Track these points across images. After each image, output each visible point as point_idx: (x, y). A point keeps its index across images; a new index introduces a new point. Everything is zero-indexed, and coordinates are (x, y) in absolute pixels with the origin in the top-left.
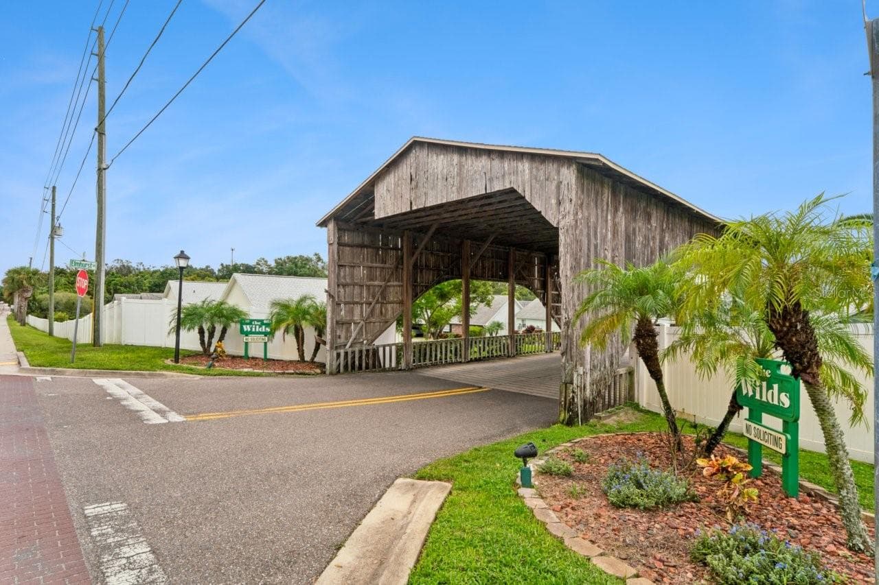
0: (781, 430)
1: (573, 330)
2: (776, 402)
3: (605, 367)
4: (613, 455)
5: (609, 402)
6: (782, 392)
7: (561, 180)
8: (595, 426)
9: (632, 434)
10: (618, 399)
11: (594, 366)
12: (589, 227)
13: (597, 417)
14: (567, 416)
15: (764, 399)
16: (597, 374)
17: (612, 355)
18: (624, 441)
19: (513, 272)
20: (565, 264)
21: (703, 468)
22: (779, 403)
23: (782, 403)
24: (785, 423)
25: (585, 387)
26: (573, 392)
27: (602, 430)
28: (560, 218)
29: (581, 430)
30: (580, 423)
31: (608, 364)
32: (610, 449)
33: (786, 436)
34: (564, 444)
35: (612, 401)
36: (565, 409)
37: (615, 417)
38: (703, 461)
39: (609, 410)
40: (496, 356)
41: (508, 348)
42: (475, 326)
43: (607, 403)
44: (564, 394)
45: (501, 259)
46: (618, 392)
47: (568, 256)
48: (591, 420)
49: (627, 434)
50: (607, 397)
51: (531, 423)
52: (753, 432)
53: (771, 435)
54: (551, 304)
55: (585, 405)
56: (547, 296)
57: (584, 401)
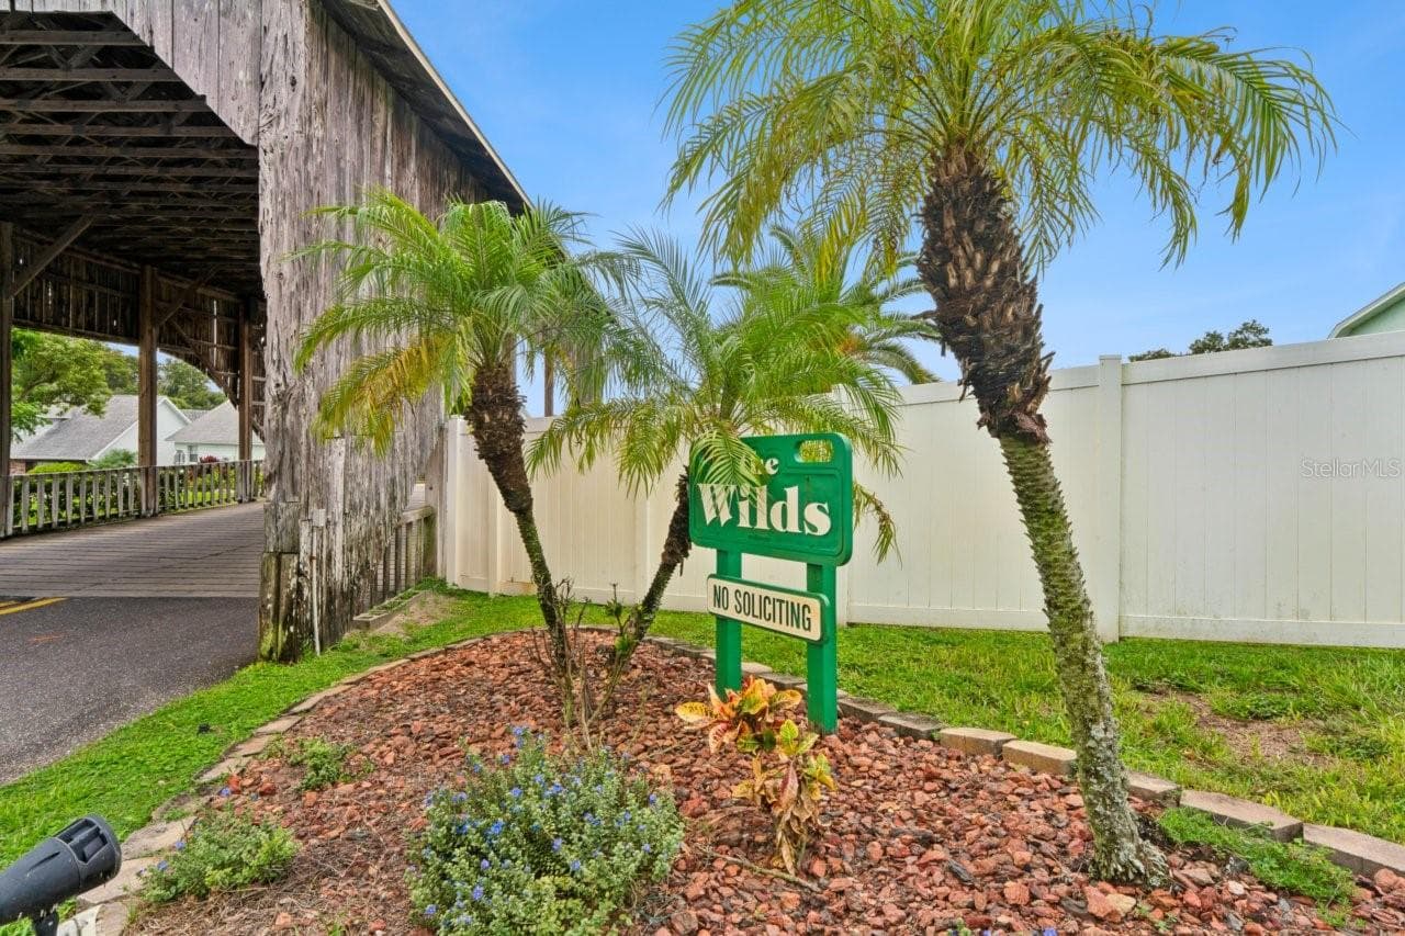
0: (804, 588)
1: (297, 416)
2: (793, 527)
3: (378, 508)
4: (417, 725)
5: (386, 584)
6: (809, 502)
7: (265, 24)
8: (356, 646)
9: (446, 651)
10: (403, 577)
11: (353, 507)
12: (340, 171)
13: (358, 625)
14: (282, 638)
15: (762, 524)
16: (359, 525)
17: (393, 480)
18: (435, 674)
19: (153, 325)
20: (276, 244)
21: (704, 732)
22: (801, 527)
23: (809, 524)
24: (814, 569)
25: (329, 558)
26: (299, 573)
27: (374, 652)
28: (263, 121)
29: (322, 667)
30: (318, 648)
31: (384, 501)
32: (404, 709)
33: (818, 598)
34: (272, 727)
35: (392, 583)
36: (276, 621)
37: (399, 618)
38: (692, 709)
39: (387, 602)
40: (103, 518)
41: (137, 499)
42: (61, 461)
43: (380, 588)
44: (272, 583)
45: (116, 288)
46: (403, 563)
47: (286, 225)
48: (347, 635)
49: (436, 654)
50: (380, 577)
51: (166, 680)
52: (732, 602)
53: (781, 601)
54: (250, 402)
55: (331, 601)
56: (242, 383)
57: (330, 592)
